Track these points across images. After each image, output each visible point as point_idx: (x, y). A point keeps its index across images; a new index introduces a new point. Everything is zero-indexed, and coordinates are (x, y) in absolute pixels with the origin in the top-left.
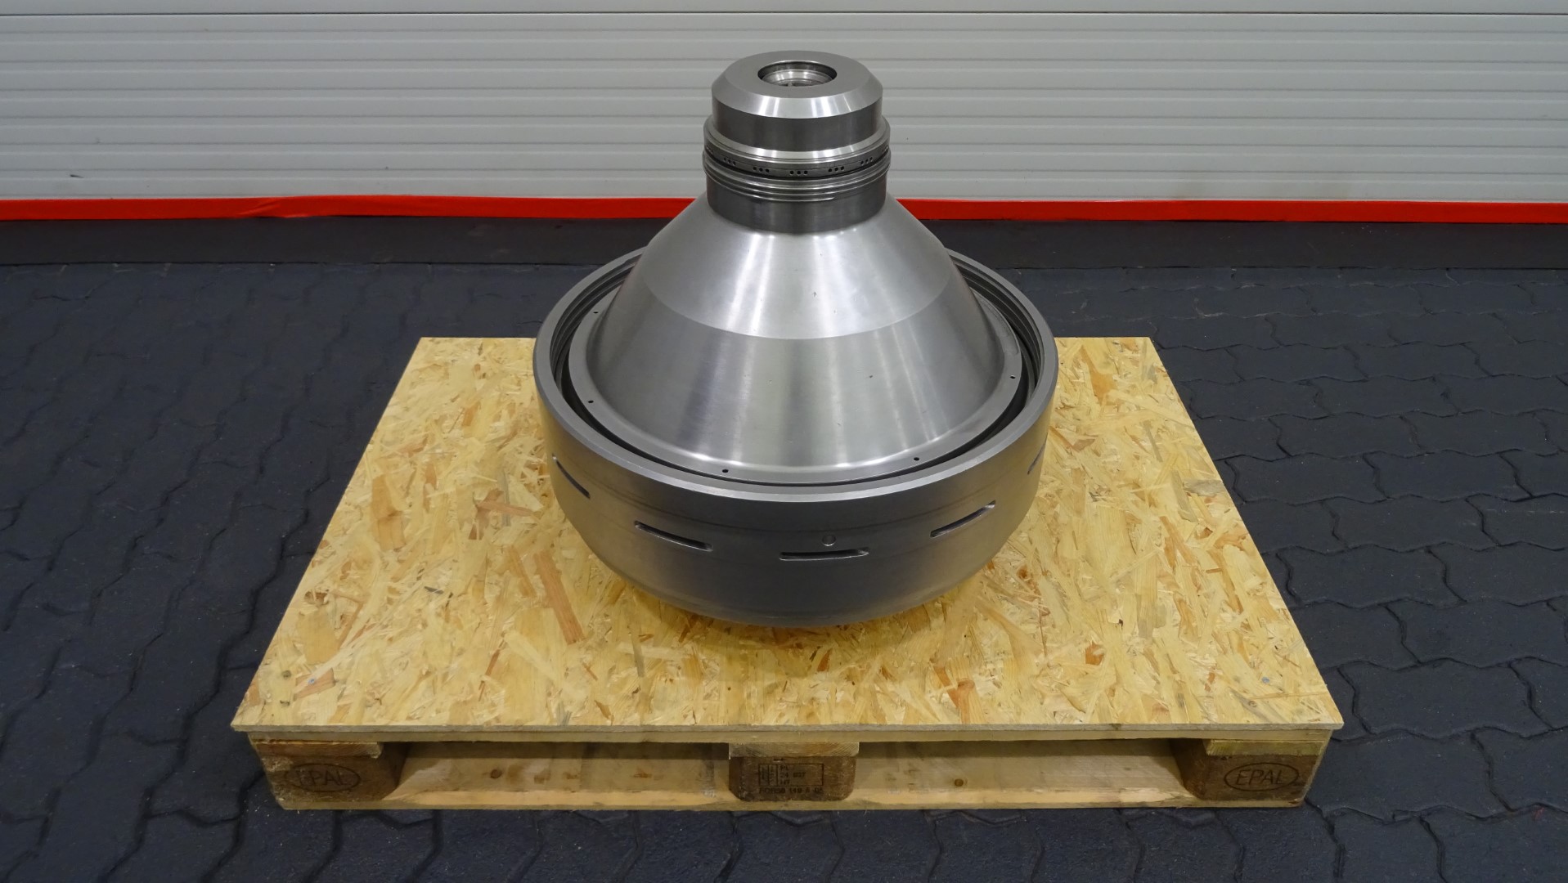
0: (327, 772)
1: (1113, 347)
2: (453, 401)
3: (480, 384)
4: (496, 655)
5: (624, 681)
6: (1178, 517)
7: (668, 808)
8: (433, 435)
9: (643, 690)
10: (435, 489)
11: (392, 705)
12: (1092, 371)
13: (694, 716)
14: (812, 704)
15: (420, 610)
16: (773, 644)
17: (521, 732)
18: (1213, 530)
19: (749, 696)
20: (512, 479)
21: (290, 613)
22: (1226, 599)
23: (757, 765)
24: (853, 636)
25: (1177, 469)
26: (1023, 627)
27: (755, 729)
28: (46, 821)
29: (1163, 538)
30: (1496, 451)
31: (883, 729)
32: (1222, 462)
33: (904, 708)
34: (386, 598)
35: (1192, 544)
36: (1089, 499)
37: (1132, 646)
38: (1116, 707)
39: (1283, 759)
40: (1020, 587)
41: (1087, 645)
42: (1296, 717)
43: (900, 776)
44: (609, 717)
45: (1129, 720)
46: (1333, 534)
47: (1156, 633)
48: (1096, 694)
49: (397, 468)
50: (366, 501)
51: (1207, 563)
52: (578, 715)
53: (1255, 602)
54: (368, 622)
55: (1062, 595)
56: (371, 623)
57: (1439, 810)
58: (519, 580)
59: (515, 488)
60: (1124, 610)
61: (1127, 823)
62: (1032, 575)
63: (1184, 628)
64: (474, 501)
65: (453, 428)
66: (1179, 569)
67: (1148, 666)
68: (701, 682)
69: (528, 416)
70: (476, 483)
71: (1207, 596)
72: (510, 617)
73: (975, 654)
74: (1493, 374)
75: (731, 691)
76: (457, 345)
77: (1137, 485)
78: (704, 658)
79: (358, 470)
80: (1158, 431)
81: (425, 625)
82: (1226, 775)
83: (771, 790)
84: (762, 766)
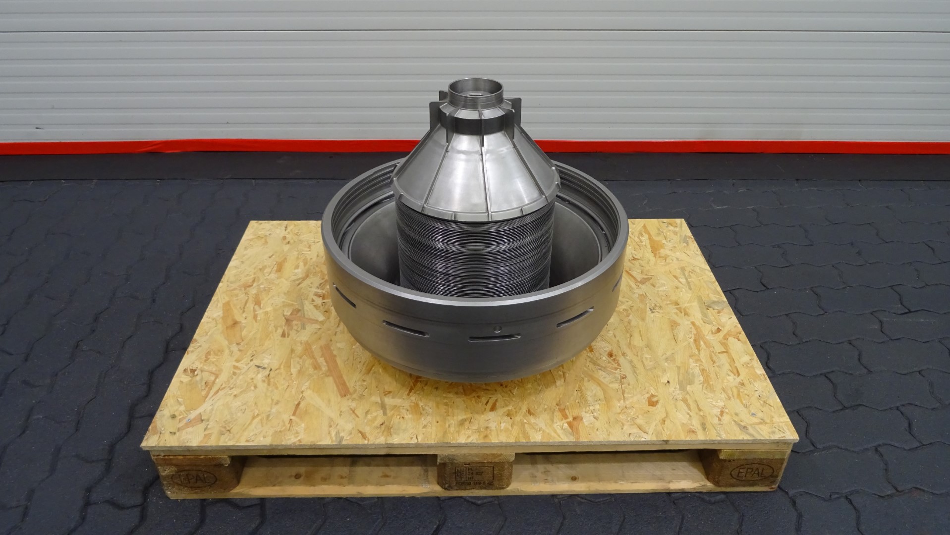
0: (197, 476)
1: (662, 224)
2: (270, 257)
3: (286, 248)
4: (298, 404)
5: (375, 418)
6: (701, 322)
7: (401, 496)
8: (258, 277)
9: (386, 423)
10: (260, 309)
11: (237, 433)
12: (650, 238)
13: (417, 438)
14: (487, 430)
15: (252, 379)
16: (463, 396)
17: (314, 448)
18: (722, 329)
19: (449, 426)
20: (306, 302)
21: (175, 381)
22: (731, 369)
23: (454, 468)
24: (510, 391)
25: (701, 294)
26: (611, 385)
27: (453, 445)
28: (26, 508)
29: (692, 333)
30: (889, 285)
31: (529, 444)
32: (728, 292)
33: (541, 432)
34: (232, 372)
35: (709, 337)
36: (649, 312)
37: (675, 395)
38: (666, 431)
39: (764, 461)
40: (609, 362)
41: (649, 395)
42: (771, 435)
43: (539, 474)
44: (367, 439)
45: (673, 438)
46: (794, 334)
47: (689, 388)
48: (654, 423)
49: (237, 297)
50: (219, 316)
51: (719, 348)
52: (348, 438)
53: (747, 370)
54: (221, 386)
55: (634, 367)
56: (223, 386)
57: (857, 492)
58: (311, 361)
59: (308, 308)
60: (670, 375)
61: (674, 502)
62: (616, 355)
63: (705, 385)
64: (284, 315)
65: (270, 273)
66: (702, 352)
67: (684, 407)
68: (420, 418)
69: (315, 266)
70: (285, 305)
71: (719, 367)
72: (305, 383)
73: (582, 400)
74: (887, 241)
75: (438, 423)
76: (272, 225)
77: (677, 303)
78: (422, 404)
79: (214, 298)
80: (689, 273)
81: (255, 387)
82: (731, 471)
83: (463, 483)
84: (457, 468)
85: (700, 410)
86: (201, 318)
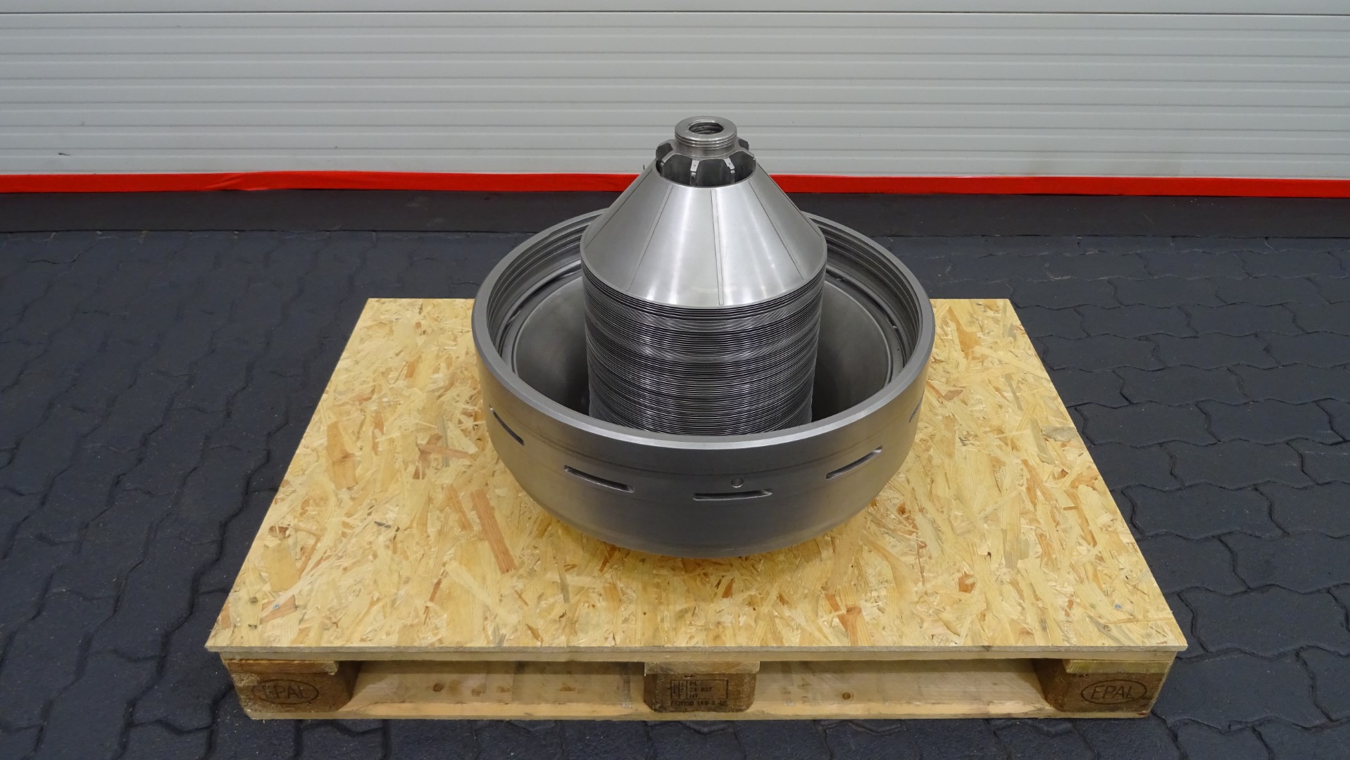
0: (290, 688)
1: (977, 307)
2: (397, 355)
3: (421, 340)
4: (439, 583)
5: (552, 607)
6: (1038, 460)
7: (589, 719)
8: (380, 386)
9: (569, 614)
10: (383, 434)
11: (347, 628)
12: (959, 330)
13: (614, 638)
14: (718, 627)
15: (370, 543)
16: (683, 573)
17: (461, 652)
18: (1069, 471)
19: (662, 620)
20: (450, 425)
21: (257, 545)
22: (1082, 533)
23: (669, 681)
24: (753, 566)
25: (1036, 417)
26: (903, 559)
27: (668, 650)
28: (42, 729)
29: (1025, 478)
30: (1313, 400)
31: (781, 650)
32: (1074, 409)
33: (800, 632)
34: (340, 531)
35: (1050, 484)
36: (958, 443)
37: (999, 575)
38: (986, 631)
39: (1134, 677)
40: (900, 522)
41: (960, 575)
42: (1146, 640)
43: (795, 690)
44: (539, 639)
45: (998, 643)
46: (1171, 474)
47: (1020, 564)
48: (969, 619)
49: (348, 415)
50: (322, 444)
51: (1065, 502)
52: (512, 637)
53: (1107, 537)
54: (325, 553)
55: (937, 530)
56: (327, 555)
57: (1270, 721)
58: (458, 516)
59: (453, 433)
60: (992, 543)
61: (995, 732)
62: (910, 511)
63: (1045, 559)
64: (417, 445)
65: (397, 379)
66: (1039, 507)
67: (1014, 594)
68: (619, 607)
69: (463, 369)
70: (419, 429)
71: (1065, 531)
72: (450, 549)
73: (861, 582)
74: (1309, 331)
75: (646, 615)
76: (400, 305)
77: (1000, 431)
78: (622, 585)
79: (315, 418)
80: (1018, 383)
81: (375, 556)
82: (1084, 690)
83: (681, 703)
84: (673, 682)
85: (1038, 599)
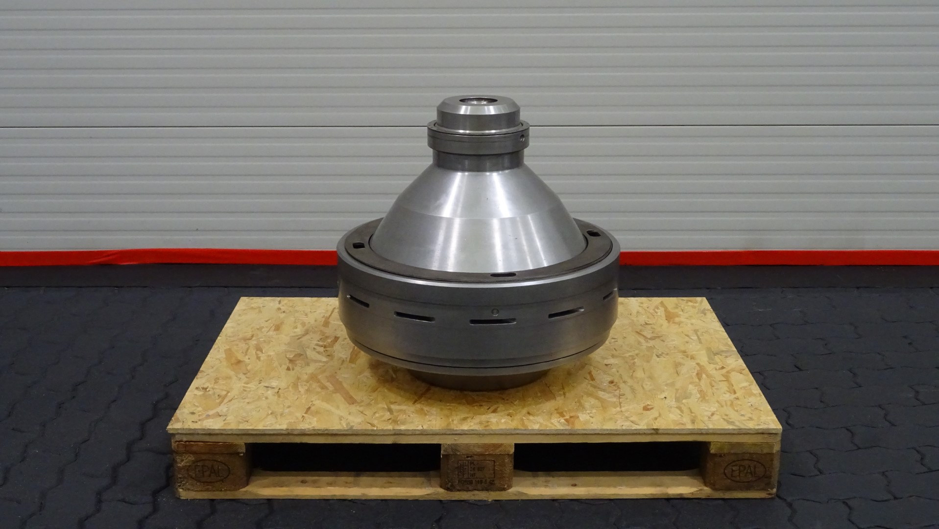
0: (212, 466)
1: (681, 301)
2: (266, 321)
3: (283, 315)
4: (310, 408)
5: (382, 416)
6: (707, 363)
7: (404, 499)
8: (257, 334)
9: (394, 419)
10: (263, 353)
11: (254, 423)
12: (666, 311)
13: (422, 426)
14: (488, 423)
15: (262, 394)
16: (466, 405)
17: (327, 434)
18: (726, 367)
19: (453, 420)
20: (308, 350)
21: (189, 394)
22: (728, 390)
23: (457, 461)
24: (512, 402)
25: (710, 346)
26: (609, 399)
29: (696, 370)
31: (527, 432)
33: (539, 424)
34: (242, 389)
35: (712, 372)
36: (655, 357)
37: (670, 405)
38: (657, 424)
39: (754, 456)
40: (609, 387)
41: (644, 405)
42: (756, 426)
43: (540, 483)
44: (375, 427)
45: (663, 428)
47: (684, 401)
48: (647, 420)
49: (238, 346)
50: (222, 357)
51: (720, 379)
52: (358, 426)
53: (745, 391)
54: (234, 397)
55: (633, 389)
58: (318, 384)
59: (311, 353)
60: (668, 394)
62: (617, 383)
63: (701, 399)
64: (287, 357)
65: (269, 331)
66: (703, 381)
67: (678, 411)
68: (425, 416)
70: (287, 351)
71: (717, 389)
72: (314, 396)
73: (580, 408)
75: (442, 419)
76: (265, 300)
77: (685, 352)
78: (427, 409)
79: (215, 346)
80: (702, 333)
81: (266, 398)
82: (725, 470)
83: (465, 482)
84: (460, 462)
85: (692, 413)
86: (205, 358)
